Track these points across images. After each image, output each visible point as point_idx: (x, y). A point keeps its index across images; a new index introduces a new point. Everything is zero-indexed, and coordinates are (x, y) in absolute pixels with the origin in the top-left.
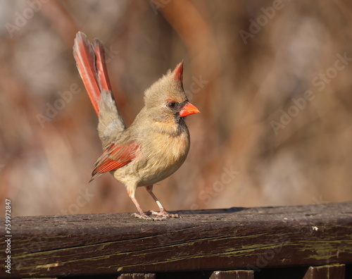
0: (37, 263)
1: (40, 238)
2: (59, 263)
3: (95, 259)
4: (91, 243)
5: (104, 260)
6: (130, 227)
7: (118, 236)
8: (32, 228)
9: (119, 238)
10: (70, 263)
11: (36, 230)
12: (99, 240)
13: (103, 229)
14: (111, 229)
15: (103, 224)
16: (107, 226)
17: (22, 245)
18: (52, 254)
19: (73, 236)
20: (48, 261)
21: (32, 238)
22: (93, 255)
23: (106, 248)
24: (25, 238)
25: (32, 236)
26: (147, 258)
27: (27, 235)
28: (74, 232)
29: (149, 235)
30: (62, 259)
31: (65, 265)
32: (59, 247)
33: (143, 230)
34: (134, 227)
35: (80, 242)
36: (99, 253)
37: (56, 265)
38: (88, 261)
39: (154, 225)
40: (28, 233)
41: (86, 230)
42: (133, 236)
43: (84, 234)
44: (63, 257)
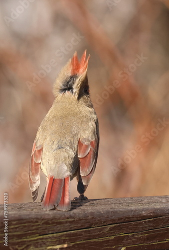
0: (48, 244)
1: (50, 222)
2: (68, 244)
3: (100, 240)
4: (96, 225)
5: (109, 240)
6: (132, 211)
7: (122, 219)
8: (43, 213)
9: (122, 221)
10: (77, 244)
11: (47, 214)
12: (104, 222)
13: (108, 212)
14: (115, 212)
15: (108, 208)
16: (112, 210)
17: (34, 228)
18: (62, 236)
19: (80, 220)
20: (57, 242)
21: (43, 222)
22: (99, 236)
23: (111, 229)
24: (37, 222)
25: (43, 220)
26: (148, 239)
27: (37, 219)
28: (81, 215)
29: (150, 217)
30: (71, 241)
31: (73, 246)
32: (68, 229)
33: (144, 213)
34: (136, 210)
35: (87, 225)
36: (104, 235)
37: (65, 246)
38: (94, 242)
39: (154, 208)
40: (39, 217)
41: (92, 214)
42: (135, 219)
43: (90, 217)
44: (71, 238)
